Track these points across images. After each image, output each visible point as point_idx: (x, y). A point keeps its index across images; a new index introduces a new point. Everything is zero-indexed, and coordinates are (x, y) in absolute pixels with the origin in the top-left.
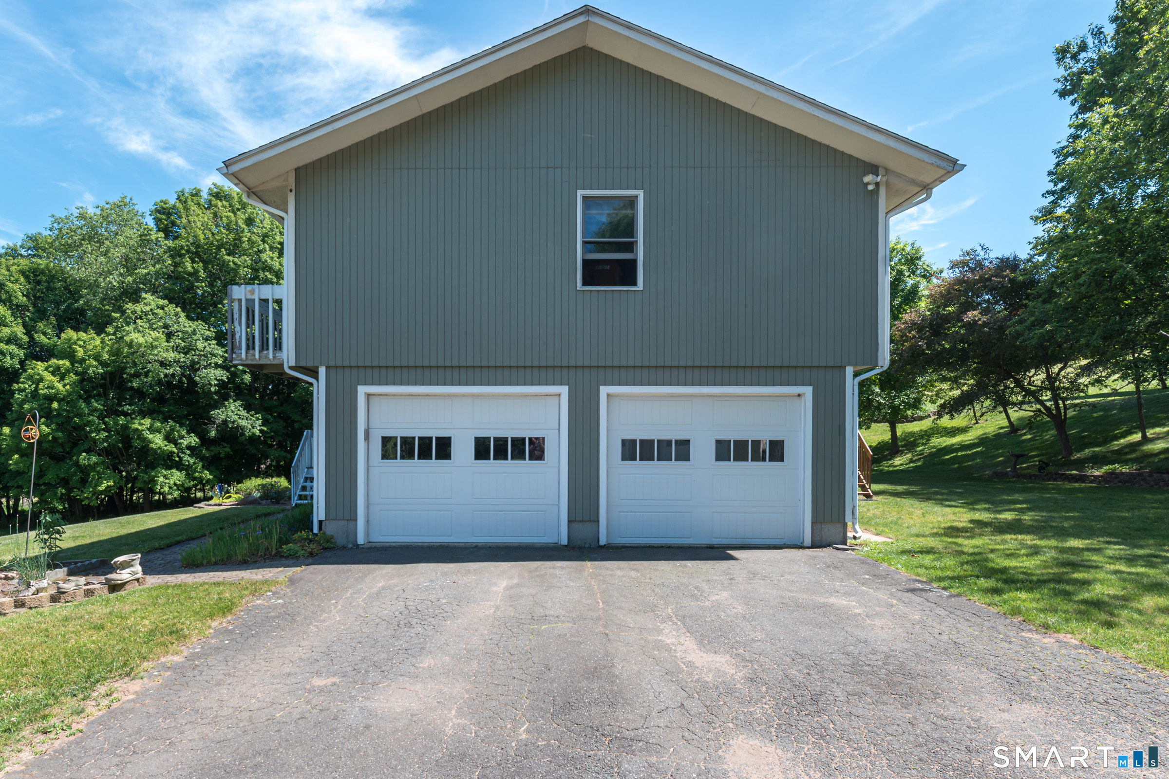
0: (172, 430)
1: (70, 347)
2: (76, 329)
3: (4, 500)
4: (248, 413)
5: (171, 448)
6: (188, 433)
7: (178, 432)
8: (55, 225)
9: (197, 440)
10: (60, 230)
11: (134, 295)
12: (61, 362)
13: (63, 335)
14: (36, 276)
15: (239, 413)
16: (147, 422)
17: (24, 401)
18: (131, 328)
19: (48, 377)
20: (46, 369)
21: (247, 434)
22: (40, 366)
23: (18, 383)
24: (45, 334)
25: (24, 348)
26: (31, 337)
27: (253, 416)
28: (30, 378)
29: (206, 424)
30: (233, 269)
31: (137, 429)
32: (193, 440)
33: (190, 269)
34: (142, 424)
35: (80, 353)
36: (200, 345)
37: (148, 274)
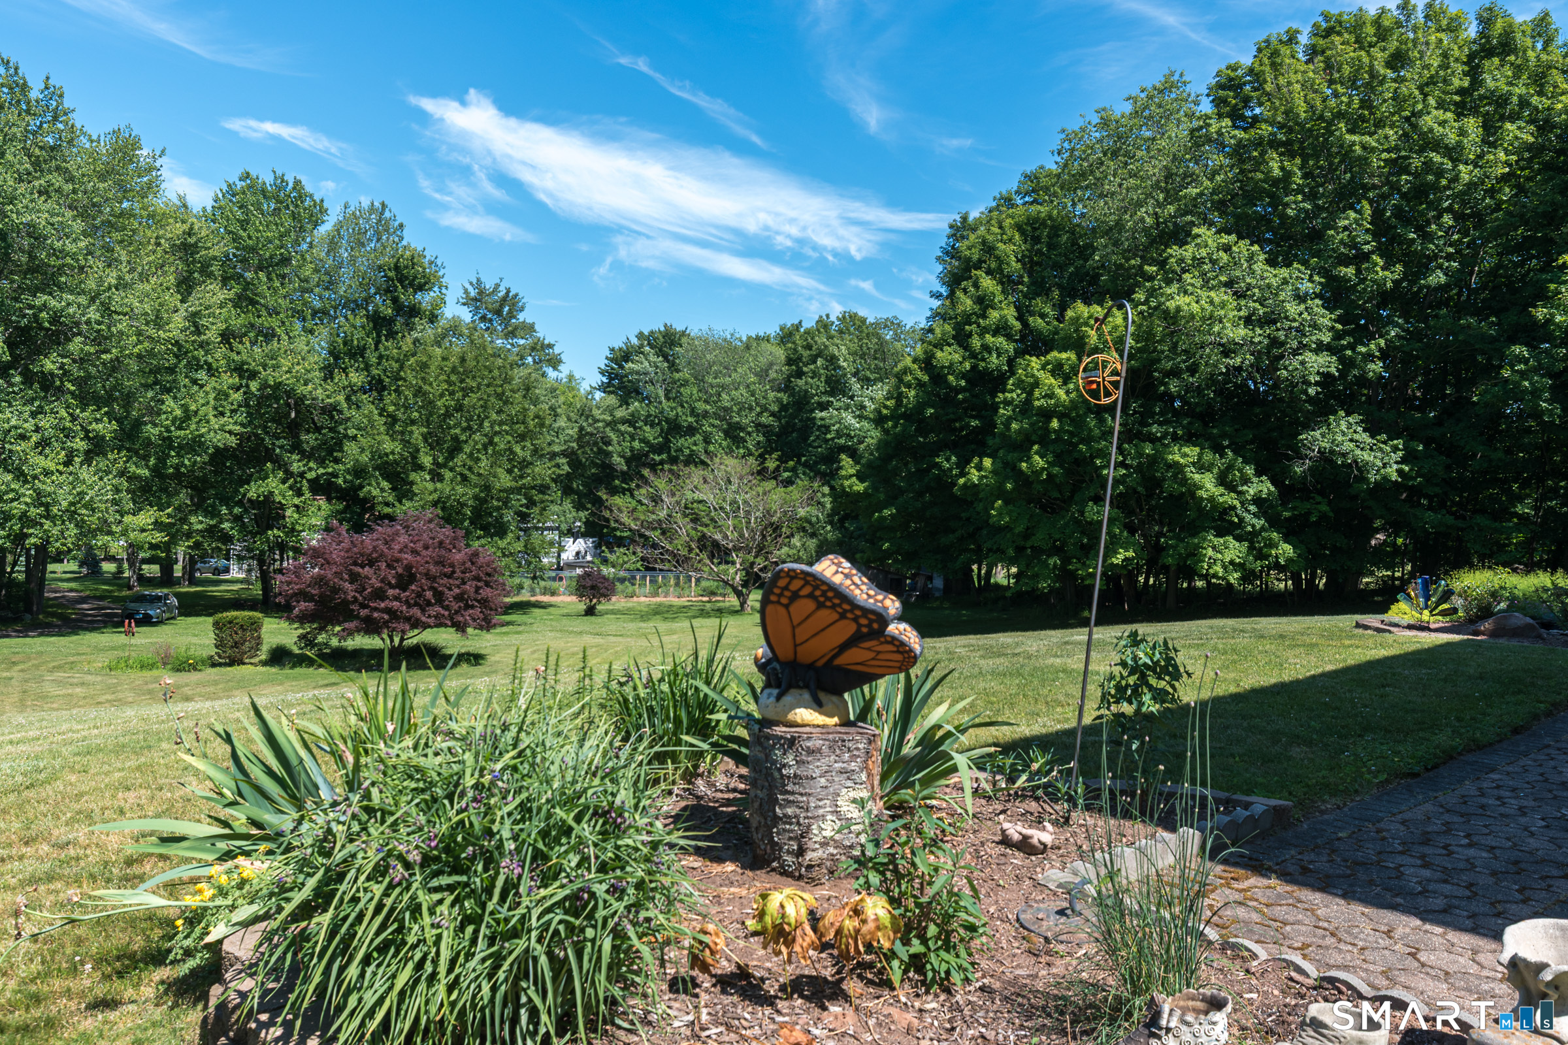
0: (1230, 467)
1: (1076, 331)
2: (1087, 303)
3: (975, 567)
4: (1372, 437)
5: (1230, 499)
6: (1259, 474)
7: (1240, 471)
8: (1066, 145)
9: (1272, 489)
10: (1072, 150)
11: (1181, 235)
12: (1064, 356)
13: (1070, 313)
14: (1035, 229)
15: (1356, 437)
16: (1193, 452)
17: (1009, 420)
18: (1174, 288)
19: (1048, 380)
20: (1043, 368)
21: (1372, 477)
22: (1035, 362)
23: (1003, 392)
24: (1043, 316)
25: (1016, 341)
26: (1025, 324)
27: (1385, 443)
28: (1019, 384)
29: (1289, 459)
30: (1359, 158)
31: (1176, 464)
32: (1263, 487)
33: (1277, 172)
34: (1184, 455)
35: (1093, 337)
36: (1293, 309)
37: (1201, 194)
